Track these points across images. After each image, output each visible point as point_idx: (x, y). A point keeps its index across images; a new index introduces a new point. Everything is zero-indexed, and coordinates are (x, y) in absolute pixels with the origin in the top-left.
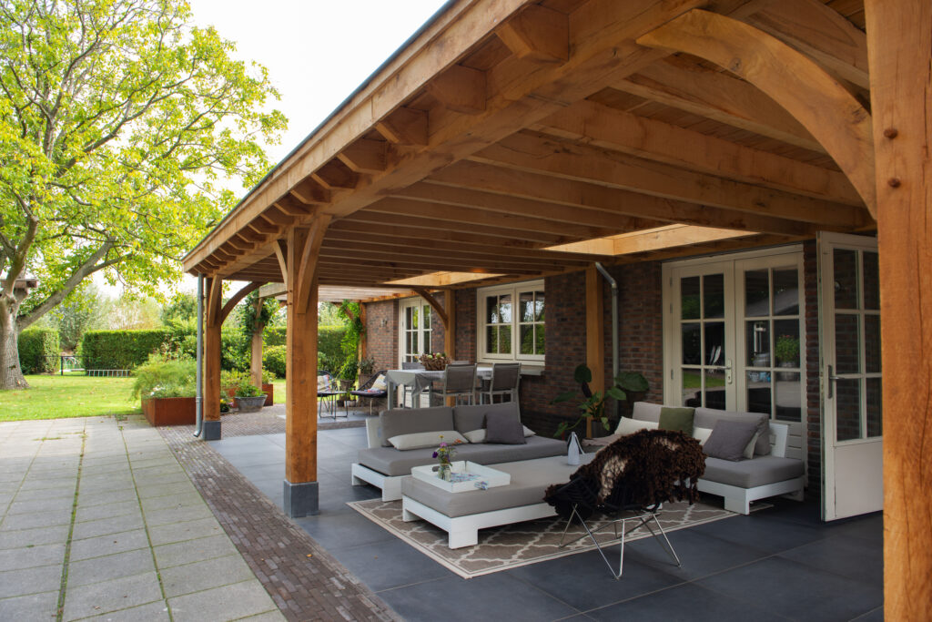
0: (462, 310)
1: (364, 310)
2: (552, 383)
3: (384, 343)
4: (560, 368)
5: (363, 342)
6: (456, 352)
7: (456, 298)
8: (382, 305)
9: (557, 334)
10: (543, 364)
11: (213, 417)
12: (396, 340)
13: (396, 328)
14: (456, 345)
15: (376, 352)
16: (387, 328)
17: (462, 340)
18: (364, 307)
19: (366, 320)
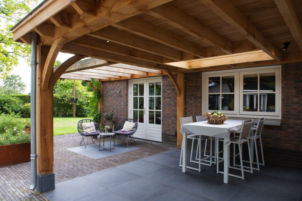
0: (191, 85)
1: (102, 85)
2: (289, 130)
3: (117, 103)
4: (298, 121)
5: (101, 102)
6: (185, 109)
7: (185, 78)
8: (116, 82)
9: (296, 100)
10: (280, 118)
11: (47, 171)
12: (127, 102)
13: (127, 95)
14: (185, 105)
15: (111, 108)
16: (121, 95)
17: (191, 102)
18: (101, 84)
19: (103, 90)
